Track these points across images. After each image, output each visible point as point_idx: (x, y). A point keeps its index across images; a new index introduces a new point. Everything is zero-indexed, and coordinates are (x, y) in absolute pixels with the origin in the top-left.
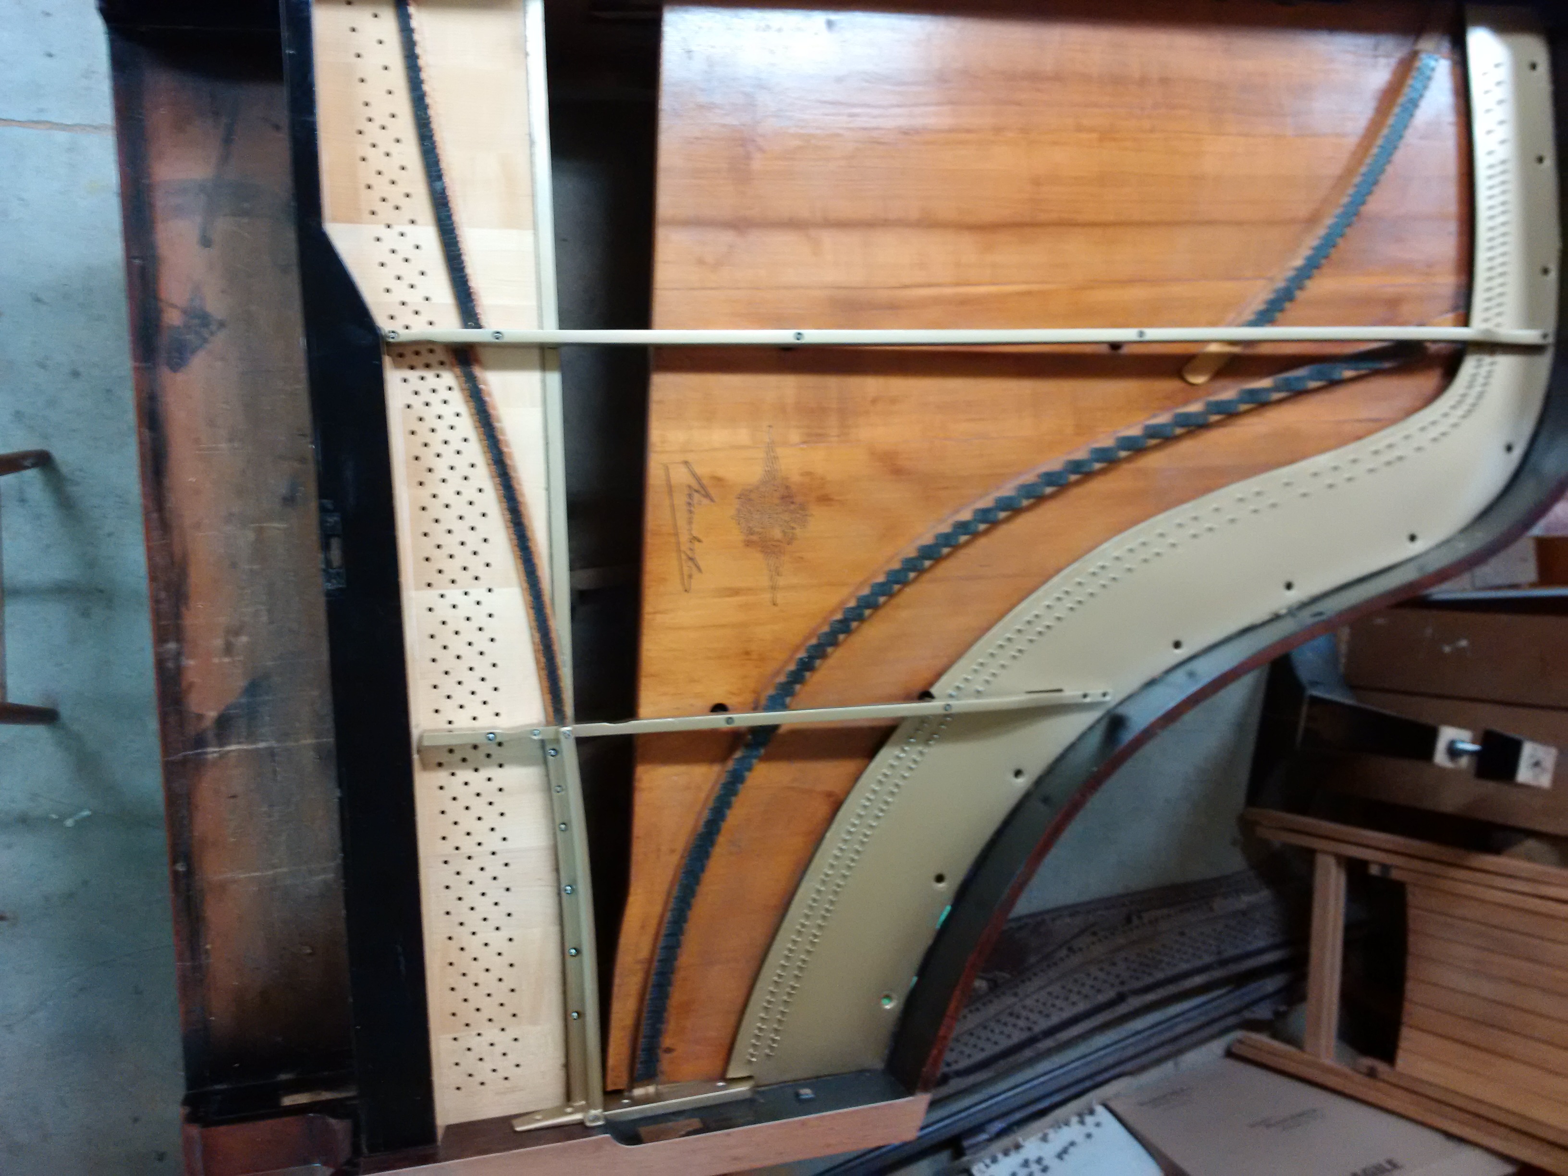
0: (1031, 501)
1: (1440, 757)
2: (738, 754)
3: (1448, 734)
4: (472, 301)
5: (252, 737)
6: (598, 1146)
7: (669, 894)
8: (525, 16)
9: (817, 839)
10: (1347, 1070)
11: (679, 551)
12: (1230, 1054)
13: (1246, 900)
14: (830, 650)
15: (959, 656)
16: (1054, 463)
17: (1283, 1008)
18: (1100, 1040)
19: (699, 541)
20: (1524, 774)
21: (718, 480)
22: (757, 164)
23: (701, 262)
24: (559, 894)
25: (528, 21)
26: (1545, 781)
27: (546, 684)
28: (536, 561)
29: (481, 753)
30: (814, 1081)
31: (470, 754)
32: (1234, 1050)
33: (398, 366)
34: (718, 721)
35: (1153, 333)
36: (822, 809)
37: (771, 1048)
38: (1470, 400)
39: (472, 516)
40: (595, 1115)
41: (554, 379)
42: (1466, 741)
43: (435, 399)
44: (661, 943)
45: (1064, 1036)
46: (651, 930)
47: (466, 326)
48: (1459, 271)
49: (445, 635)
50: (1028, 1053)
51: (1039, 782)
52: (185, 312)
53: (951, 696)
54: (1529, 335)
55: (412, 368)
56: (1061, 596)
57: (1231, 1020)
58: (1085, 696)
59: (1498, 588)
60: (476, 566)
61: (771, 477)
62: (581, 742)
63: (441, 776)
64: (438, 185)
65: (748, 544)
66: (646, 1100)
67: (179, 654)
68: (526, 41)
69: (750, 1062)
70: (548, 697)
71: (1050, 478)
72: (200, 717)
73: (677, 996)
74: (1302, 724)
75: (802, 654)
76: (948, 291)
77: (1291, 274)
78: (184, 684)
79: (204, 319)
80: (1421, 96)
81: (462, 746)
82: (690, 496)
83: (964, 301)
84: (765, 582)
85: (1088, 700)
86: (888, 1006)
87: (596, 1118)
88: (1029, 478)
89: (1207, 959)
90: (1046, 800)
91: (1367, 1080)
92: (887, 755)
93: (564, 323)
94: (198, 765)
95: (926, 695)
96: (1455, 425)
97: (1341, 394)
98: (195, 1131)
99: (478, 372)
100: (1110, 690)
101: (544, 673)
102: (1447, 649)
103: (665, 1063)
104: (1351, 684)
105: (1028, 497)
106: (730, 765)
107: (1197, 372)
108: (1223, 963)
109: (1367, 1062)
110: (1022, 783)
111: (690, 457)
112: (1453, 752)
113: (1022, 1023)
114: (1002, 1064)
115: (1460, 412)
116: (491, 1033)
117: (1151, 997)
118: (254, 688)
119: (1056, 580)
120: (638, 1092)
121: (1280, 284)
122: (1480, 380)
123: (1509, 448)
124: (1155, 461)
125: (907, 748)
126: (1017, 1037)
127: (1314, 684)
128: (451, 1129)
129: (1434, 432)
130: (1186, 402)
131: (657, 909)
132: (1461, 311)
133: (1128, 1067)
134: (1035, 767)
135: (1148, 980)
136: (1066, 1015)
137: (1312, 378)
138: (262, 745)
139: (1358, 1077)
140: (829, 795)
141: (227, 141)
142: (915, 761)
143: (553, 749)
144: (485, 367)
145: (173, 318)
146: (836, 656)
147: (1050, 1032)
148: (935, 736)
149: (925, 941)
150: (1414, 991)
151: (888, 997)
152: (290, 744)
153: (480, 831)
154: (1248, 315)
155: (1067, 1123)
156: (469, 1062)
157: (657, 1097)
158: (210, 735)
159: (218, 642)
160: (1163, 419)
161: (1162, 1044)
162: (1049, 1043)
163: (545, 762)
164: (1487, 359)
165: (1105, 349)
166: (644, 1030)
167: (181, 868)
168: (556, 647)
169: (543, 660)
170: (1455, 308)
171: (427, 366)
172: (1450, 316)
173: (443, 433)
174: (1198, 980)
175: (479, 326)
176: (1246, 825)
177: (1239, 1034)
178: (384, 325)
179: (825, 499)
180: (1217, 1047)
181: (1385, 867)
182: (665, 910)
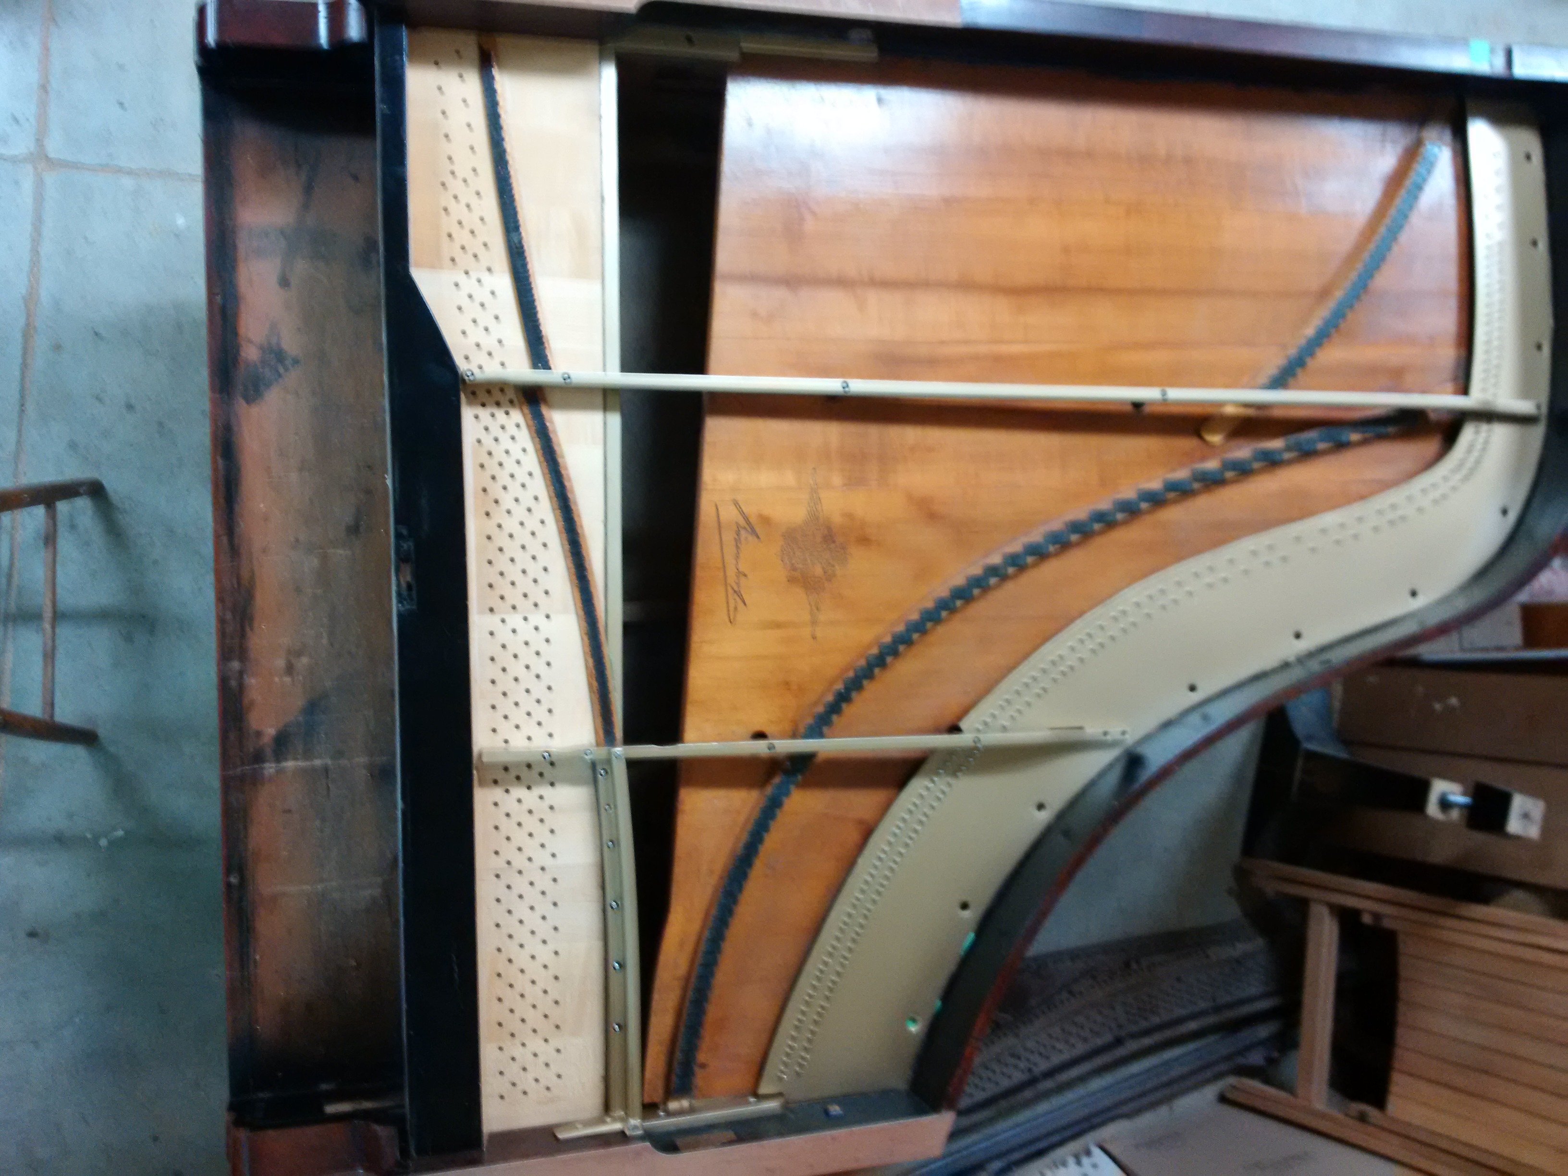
0: (1057, 546)
1: (1433, 809)
2: (777, 780)
3: (1440, 787)
4: (542, 343)
5: (308, 754)
6: (638, 1154)
7: (707, 914)
8: (600, 81)
9: (849, 865)
10: (1340, 1116)
11: (726, 584)
12: (1223, 1099)
13: (1241, 948)
14: (865, 682)
15: (987, 690)
16: (1080, 512)
17: (1275, 1054)
18: (1096, 1084)
19: (745, 575)
20: (1514, 825)
21: (766, 520)
22: (810, 225)
23: (755, 315)
24: (604, 911)
25: (603, 86)
26: (1533, 832)
27: (598, 707)
28: (593, 590)
29: (534, 773)
30: (843, 1099)
31: (524, 773)
32: (1229, 1095)
33: (470, 403)
34: (760, 747)
35: (1176, 394)
36: (853, 836)
37: (801, 1065)
38: (1469, 464)
39: (534, 546)
40: (635, 1124)
41: (615, 420)
42: (1458, 795)
43: (504, 438)
44: (699, 960)
45: (1064, 1077)
46: (689, 947)
47: (535, 366)
48: (1459, 345)
49: (505, 659)
50: (1028, 1094)
51: (1061, 816)
52: (261, 348)
53: (978, 731)
54: (1525, 407)
55: (483, 405)
56: (1084, 637)
57: (1223, 1067)
58: (1105, 734)
59: (1485, 649)
60: (536, 594)
61: (814, 517)
62: (632, 765)
63: (497, 793)
64: (514, 235)
65: (792, 580)
66: (681, 1112)
67: (241, 673)
68: (600, 104)
69: (780, 1079)
70: (599, 720)
71: (1076, 527)
72: (259, 734)
73: (712, 1012)
74: (1298, 775)
75: (839, 686)
76: (983, 349)
77: (1302, 342)
78: (246, 701)
79: (280, 356)
80: (1425, 180)
81: (518, 765)
82: (738, 534)
83: (998, 359)
84: (807, 617)
85: (1109, 738)
86: (913, 1028)
87: (635, 1128)
88: (1057, 525)
89: (1202, 1005)
90: (1067, 834)
91: (1358, 1125)
92: (918, 786)
93: (627, 366)
94: (255, 780)
95: (955, 729)
96: (1454, 489)
97: (1348, 457)
98: (243, 1135)
99: (545, 410)
100: (1128, 729)
101: (596, 697)
102: (1438, 706)
103: (700, 1078)
104: (1343, 737)
105: (1054, 543)
106: (769, 790)
107: (1214, 431)
108: (1217, 1009)
109: (1357, 1107)
110: (1044, 817)
111: (740, 498)
112: (1445, 804)
113: (1022, 1065)
114: (1003, 1104)
115: (1458, 476)
116: (535, 1044)
117: (1147, 1041)
118: (313, 707)
119: (1079, 624)
120: (673, 1105)
121: (1292, 352)
122: (1479, 446)
123: (1505, 512)
124: (1174, 514)
125: (936, 779)
126: (1018, 1077)
127: (1310, 738)
128: (494, 1136)
129: (1436, 494)
130: (1204, 458)
131: (695, 926)
132: (1461, 382)
133: (1125, 1109)
134: (1057, 800)
135: (1144, 1024)
136: (1066, 1056)
137: (1322, 440)
138: (317, 762)
139: (1351, 1122)
140: (860, 822)
141: (308, 189)
142: (943, 793)
143: (604, 769)
144: (550, 406)
145: (250, 353)
146: (871, 689)
147: (1049, 1074)
148: (963, 768)
149: (949, 966)
150: (1404, 1037)
151: (914, 1020)
152: (344, 762)
153: (531, 847)
154: (1263, 379)
155: (1064, 1164)
156: (512, 1072)
157: (692, 1110)
158: (268, 752)
159: (280, 663)
160: (1181, 474)
161: (1156, 1089)
162: (1048, 1084)
163: (595, 782)
164: (1484, 428)
165: (1129, 408)
166: (681, 1043)
167: (234, 880)
168: (608, 672)
169: (595, 684)
170: (1455, 379)
171: (498, 404)
172: (1450, 386)
173: (510, 465)
174: (1193, 1026)
175: (546, 366)
176: (1241, 874)
177: (1232, 1080)
178: (462, 365)
179: (864, 541)
180: (1210, 1092)
181: (1377, 916)
182: (703, 927)
